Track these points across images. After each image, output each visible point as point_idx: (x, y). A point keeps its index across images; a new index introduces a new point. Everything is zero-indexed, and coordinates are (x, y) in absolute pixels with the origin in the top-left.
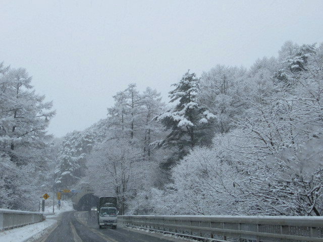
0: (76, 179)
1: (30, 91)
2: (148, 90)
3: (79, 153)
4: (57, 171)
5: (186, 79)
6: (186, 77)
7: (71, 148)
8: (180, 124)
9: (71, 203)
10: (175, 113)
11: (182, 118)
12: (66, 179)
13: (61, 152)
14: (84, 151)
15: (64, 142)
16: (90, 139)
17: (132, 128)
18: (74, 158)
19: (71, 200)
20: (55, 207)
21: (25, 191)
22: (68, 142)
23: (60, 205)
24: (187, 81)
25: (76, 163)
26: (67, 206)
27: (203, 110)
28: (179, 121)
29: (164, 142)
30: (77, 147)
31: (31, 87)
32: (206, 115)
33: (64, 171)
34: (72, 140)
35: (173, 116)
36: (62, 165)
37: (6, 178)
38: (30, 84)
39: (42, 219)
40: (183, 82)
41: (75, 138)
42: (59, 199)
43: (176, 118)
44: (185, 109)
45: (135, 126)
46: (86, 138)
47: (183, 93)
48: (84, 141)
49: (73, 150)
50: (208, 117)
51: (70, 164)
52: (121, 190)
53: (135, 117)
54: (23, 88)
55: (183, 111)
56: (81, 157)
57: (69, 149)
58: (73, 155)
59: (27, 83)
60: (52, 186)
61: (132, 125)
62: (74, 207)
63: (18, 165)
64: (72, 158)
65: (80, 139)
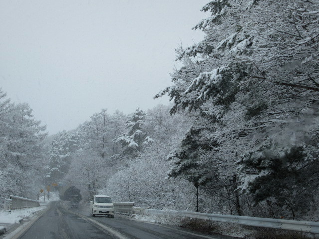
0: (63, 175)
1: (31, 118)
2: (117, 112)
3: (65, 152)
4: (48, 167)
5: (136, 114)
6: (136, 112)
7: (59, 148)
8: (130, 145)
9: (58, 194)
10: (128, 137)
11: (131, 141)
12: (54, 174)
13: (51, 151)
14: (70, 150)
15: (53, 142)
16: (76, 140)
17: (103, 141)
18: (62, 156)
19: (58, 192)
20: (46, 197)
21: (29, 187)
22: (57, 143)
23: (49, 196)
24: (137, 115)
25: (63, 160)
26: (55, 197)
27: (146, 135)
28: (130, 142)
29: (120, 155)
30: (64, 147)
31: (32, 116)
32: (147, 139)
33: (53, 167)
34: (61, 140)
35: (126, 139)
36: (51, 163)
37: (18, 179)
38: (31, 114)
39: (38, 205)
40: (134, 116)
41: (62, 139)
42: (49, 190)
43: (128, 141)
44: (134, 135)
45: (105, 140)
46: (72, 139)
47: (134, 123)
48: (70, 142)
49: (60, 149)
50: (148, 141)
51: (58, 161)
52: (92, 187)
53: (105, 133)
54: (26, 117)
55: (132, 136)
56: (67, 155)
57: (57, 149)
58: (61, 154)
59: (29, 113)
60: (42, 180)
61: (103, 139)
62: (61, 197)
63: (24, 171)
64: (60, 156)
65: (67, 140)
